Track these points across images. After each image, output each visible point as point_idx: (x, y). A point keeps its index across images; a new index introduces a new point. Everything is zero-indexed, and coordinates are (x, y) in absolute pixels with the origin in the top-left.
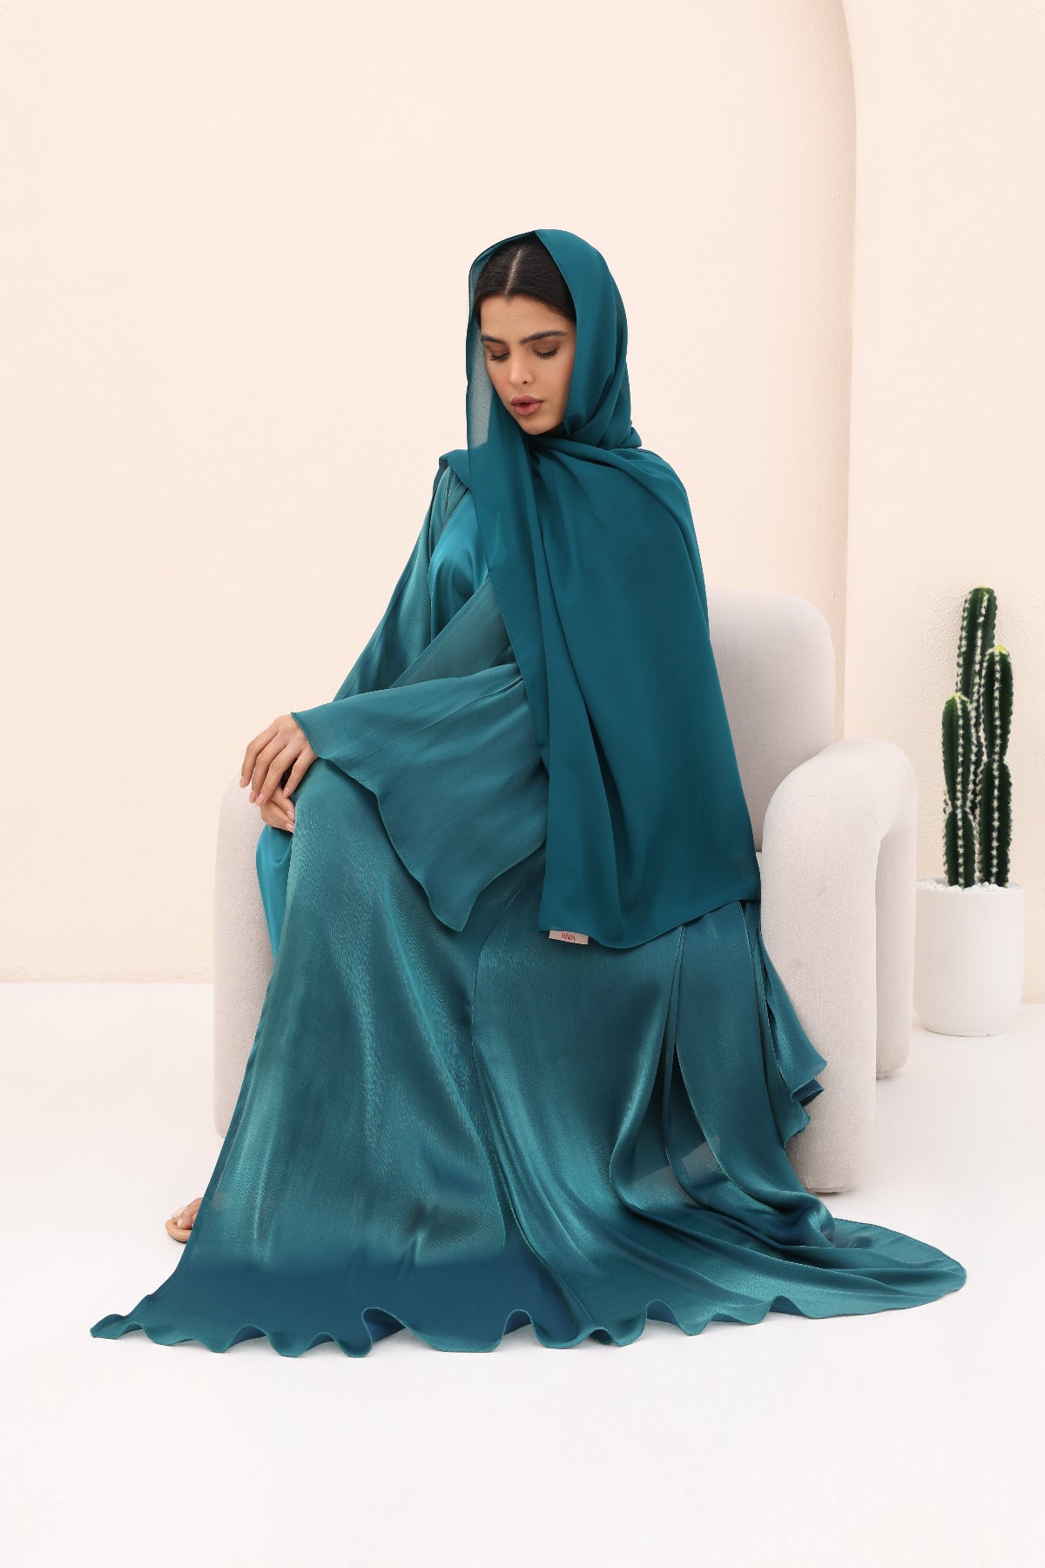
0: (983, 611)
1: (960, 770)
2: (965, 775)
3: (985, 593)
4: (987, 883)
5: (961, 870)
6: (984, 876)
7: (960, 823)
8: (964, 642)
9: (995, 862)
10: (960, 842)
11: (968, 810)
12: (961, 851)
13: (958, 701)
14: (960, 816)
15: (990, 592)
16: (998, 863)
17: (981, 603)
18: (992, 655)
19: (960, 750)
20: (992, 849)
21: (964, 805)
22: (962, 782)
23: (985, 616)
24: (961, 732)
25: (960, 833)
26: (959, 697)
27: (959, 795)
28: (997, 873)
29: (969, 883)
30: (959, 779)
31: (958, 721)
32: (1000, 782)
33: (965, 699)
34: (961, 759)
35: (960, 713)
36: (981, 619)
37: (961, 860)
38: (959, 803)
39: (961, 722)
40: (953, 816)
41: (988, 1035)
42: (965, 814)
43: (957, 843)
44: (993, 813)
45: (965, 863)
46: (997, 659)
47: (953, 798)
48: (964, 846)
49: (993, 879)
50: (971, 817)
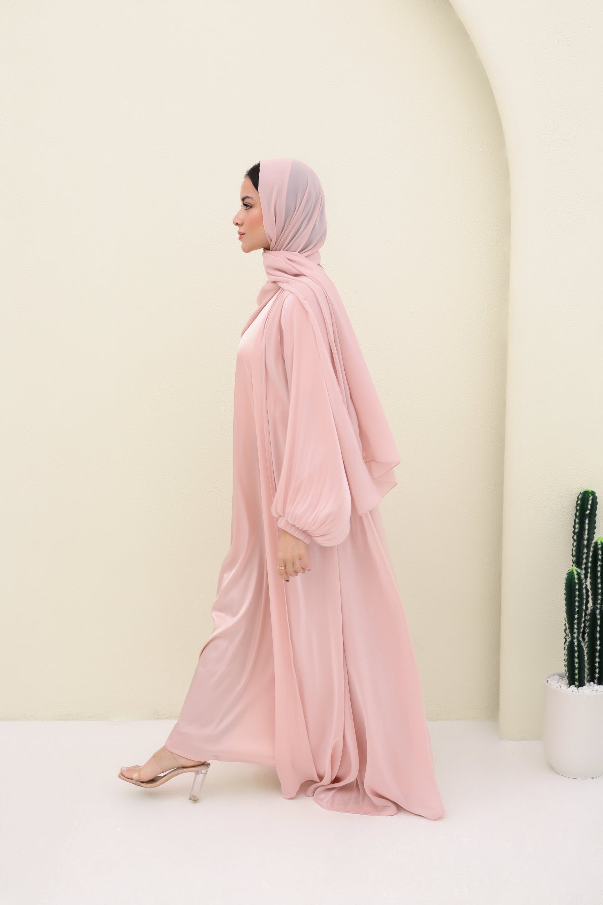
0: (589, 507)
1: (576, 616)
2: (579, 619)
3: (590, 495)
4: (592, 683)
5: (577, 677)
6: (590, 678)
7: (576, 649)
8: (577, 526)
9: (597, 671)
10: (576, 660)
11: (581, 639)
12: (577, 665)
13: (575, 573)
14: (576, 644)
15: (593, 493)
16: (599, 672)
17: (588, 502)
18: (596, 543)
19: (577, 604)
20: (596, 662)
21: (578, 637)
22: (578, 623)
23: (590, 510)
24: (577, 593)
25: (576, 655)
26: (575, 569)
27: (576, 631)
28: (598, 677)
29: (581, 684)
30: (576, 621)
31: (575, 586)
32: (601, 622)
33: (579, 570)
34: (577, 609)
35: (576, 581)
36: (588, 512)
37: (577, 671)
38: (575, 635)
39: (577, 587)
40: (572, 643)
41: (592, 778)
42: (579, 642)
43: (574, 661)
44: (597, 641)
45: (579, 673)
46: (600, 546)
47: (572, 632)
48: (579, 663)
49: (596, 681)
50: (583, 644)
